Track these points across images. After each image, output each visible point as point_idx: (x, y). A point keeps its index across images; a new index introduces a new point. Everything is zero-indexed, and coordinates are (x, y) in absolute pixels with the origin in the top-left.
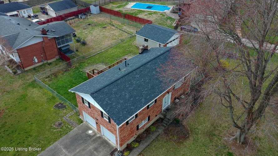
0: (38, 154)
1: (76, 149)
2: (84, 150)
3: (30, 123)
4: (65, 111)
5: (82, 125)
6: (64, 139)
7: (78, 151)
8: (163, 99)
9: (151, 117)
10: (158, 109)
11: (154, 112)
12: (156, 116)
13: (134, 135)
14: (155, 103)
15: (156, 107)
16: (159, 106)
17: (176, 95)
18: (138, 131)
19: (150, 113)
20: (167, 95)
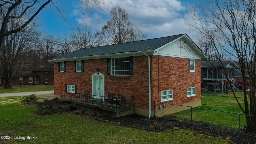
8: (92, 77)
9: (79, 92)
10: (87, 89)
11: (81, 87)
12: (84, 96)
13: (63, 94)
14: (83, 72)
15: (84, 81)
16: (87, 83)
17: (114, 90)
18: (67, 94)
19: (78, 83)
20: (97, 74)
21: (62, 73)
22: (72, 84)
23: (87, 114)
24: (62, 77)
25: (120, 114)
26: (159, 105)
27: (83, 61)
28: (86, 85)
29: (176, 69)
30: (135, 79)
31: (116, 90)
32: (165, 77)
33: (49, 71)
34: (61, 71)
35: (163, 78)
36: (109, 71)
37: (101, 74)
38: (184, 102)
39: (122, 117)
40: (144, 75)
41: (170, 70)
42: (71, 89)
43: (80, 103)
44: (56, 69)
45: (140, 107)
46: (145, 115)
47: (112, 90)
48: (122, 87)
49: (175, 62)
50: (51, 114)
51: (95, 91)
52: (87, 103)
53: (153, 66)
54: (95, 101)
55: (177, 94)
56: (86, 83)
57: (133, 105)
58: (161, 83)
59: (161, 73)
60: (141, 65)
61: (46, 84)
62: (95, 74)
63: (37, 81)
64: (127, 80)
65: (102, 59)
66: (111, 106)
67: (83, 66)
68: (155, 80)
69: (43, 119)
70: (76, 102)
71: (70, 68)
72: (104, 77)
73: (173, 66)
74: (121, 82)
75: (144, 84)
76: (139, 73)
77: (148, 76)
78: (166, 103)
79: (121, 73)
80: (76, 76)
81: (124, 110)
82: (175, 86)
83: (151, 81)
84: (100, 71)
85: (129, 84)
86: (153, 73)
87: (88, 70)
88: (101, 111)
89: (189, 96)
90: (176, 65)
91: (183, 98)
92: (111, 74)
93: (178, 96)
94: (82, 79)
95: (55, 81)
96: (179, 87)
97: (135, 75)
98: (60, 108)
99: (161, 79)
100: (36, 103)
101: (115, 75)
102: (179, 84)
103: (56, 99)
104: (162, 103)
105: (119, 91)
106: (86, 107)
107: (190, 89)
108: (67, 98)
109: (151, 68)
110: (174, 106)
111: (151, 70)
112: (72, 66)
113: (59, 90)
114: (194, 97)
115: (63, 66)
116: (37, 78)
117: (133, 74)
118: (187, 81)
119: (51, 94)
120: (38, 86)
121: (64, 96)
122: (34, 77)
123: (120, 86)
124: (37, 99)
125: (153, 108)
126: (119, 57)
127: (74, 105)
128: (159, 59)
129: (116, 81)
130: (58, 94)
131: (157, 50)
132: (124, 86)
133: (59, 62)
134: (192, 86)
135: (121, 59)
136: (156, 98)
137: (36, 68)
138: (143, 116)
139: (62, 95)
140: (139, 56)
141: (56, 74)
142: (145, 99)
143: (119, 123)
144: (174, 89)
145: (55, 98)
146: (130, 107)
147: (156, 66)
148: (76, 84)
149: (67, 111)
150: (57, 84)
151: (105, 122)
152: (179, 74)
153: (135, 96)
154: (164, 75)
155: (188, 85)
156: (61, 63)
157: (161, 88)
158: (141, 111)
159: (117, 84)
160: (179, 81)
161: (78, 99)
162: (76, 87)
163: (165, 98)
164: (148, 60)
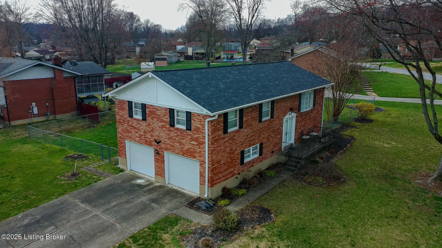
0: (20, 213)
1: (109, 203)
2: (128, 202)
3: (9, 177)
4: (86, 162)
5: (123, 174)
6: (84, 191)
7: (114, 204)
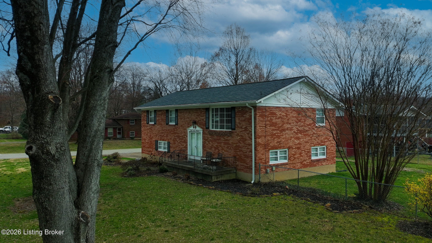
8: (188, 131)
9: (172, 150)
10: (182, 146)
11: (175, 143)
12: (178, 156)
13: (153, 152)
14: (177, 124)
15: (178, 137)
16: (182, 139)
17: (213, 149)
18: (157, 153)
19: (171, 139)
20: (194, 127)
21: (152, 125)
22: (163, 140)
23: (179, 178)
24: (151, 130)
25: (217, 178)
26: (265, 168)
27: (177, 111)
28: (181, 141)
29: (293, 123)
30: (238, 135)
31: (216, 148)
32: (276, 133)
33: (135, 120)
34: (150, 123)
35: (272, 135)
36: (207, 125)
37: (198, 128)
38: (305, 166)
39: (219, 181)
40: (247, 130)
41: (284, 124)
42: (163, 147)
43: (173, 164)
44: (144, 120)
45: (243, 170)
46: (248, 180)
47: (211, 148)
48: (222, 145)
49: (291, 113)
50: (138, 176)
51: (191, 149)
52: (180, 165)
53: (257, 120)
54: (190, 162)
55: (294, 155)
56: (180, 139)
57: (235, 168)
58: (268, 140)
59: (269, 129)
60: (243, 119)
61: (132, 139)
62: (192, 128)
63: (119, 133)
64: (229, 136)
65: (199, 109)
66: (207, 168)
67: (177, 117)
68: (260, 137)
69: (128, 181)
70: (167, 163)
71: (162, 119)
72: (202, 131)
73: (288, 119)
74: (222, 139)
75: (247, 142)
76: (242, 128)
77: (251, 132)
78: (277, 166)
79: (222, 127)
80: (169, 130)
81: (223, 173)
82: (291, 144)
83: (255, 138)
84: (197, 124)
85: (231, 142)
86: (258, 128)
87: (183, 122)
88: (196, 174)
89: (313, 158)
90: (293, 117)
91: (305, 160)
92: (211, 129)
93: (295, 158)
94: (175, 133)
95: (143, 135)
96: (299, 146)
97: (238, 130)
98: (149, 170)
99: (268, 136)
100: (120, 163)
101: (214, 129)
102: (297, 142)
103: (144, 159)
104: (271, 166)
105: (219, 150)
106: (179, 169)
107: (317, 149)
108: (157, 158)
109: (255, 122)
110: (290, 171)
111: (254, 125)
112: (163, 117)
113: (148, 148)
114: (324, 160)
115: (153, 116)
116: (119, 129)
117: (235, 129)
118: (311, 138)
119: (138, 153)
120: (120, 141)
121: (154, 155)
122: (115, 129)
123: (220, 143)
124: (120, 158)
125: (258, 171)
126: (219, 107)
127: (165, 167)
128: (266, 111)
129: (215, 137)
130: (147, 152)
131: (262, 100)
132: (225, 144)
133: (148, 111)
134: (319, 144)
135: (222, 110)
136: (261, 159)
137: (117, 114)
138: (245, 182)
139: (152, 154)
140: (242, 107)
141: (144, 126)
142: (248, 160)
143: (213, 187)
144: (289, 148)
145: (142, 158)
146: (230, 170)
147: (262, 119)
148: (169, 140)
149: (156, 173)
150: (145, 140)
151: (198, 186)
152: (297, 129)
153: (237, 157)
154: (273, 130)
155: (313, 143)
156: (151, 112)
157: (269, 147)
158: (243, 175)
159: (217, 141)
160: (298, 138)
161: (170, 160)
162: (169, 144)
163: (276, 159)
164: (251, 112)
